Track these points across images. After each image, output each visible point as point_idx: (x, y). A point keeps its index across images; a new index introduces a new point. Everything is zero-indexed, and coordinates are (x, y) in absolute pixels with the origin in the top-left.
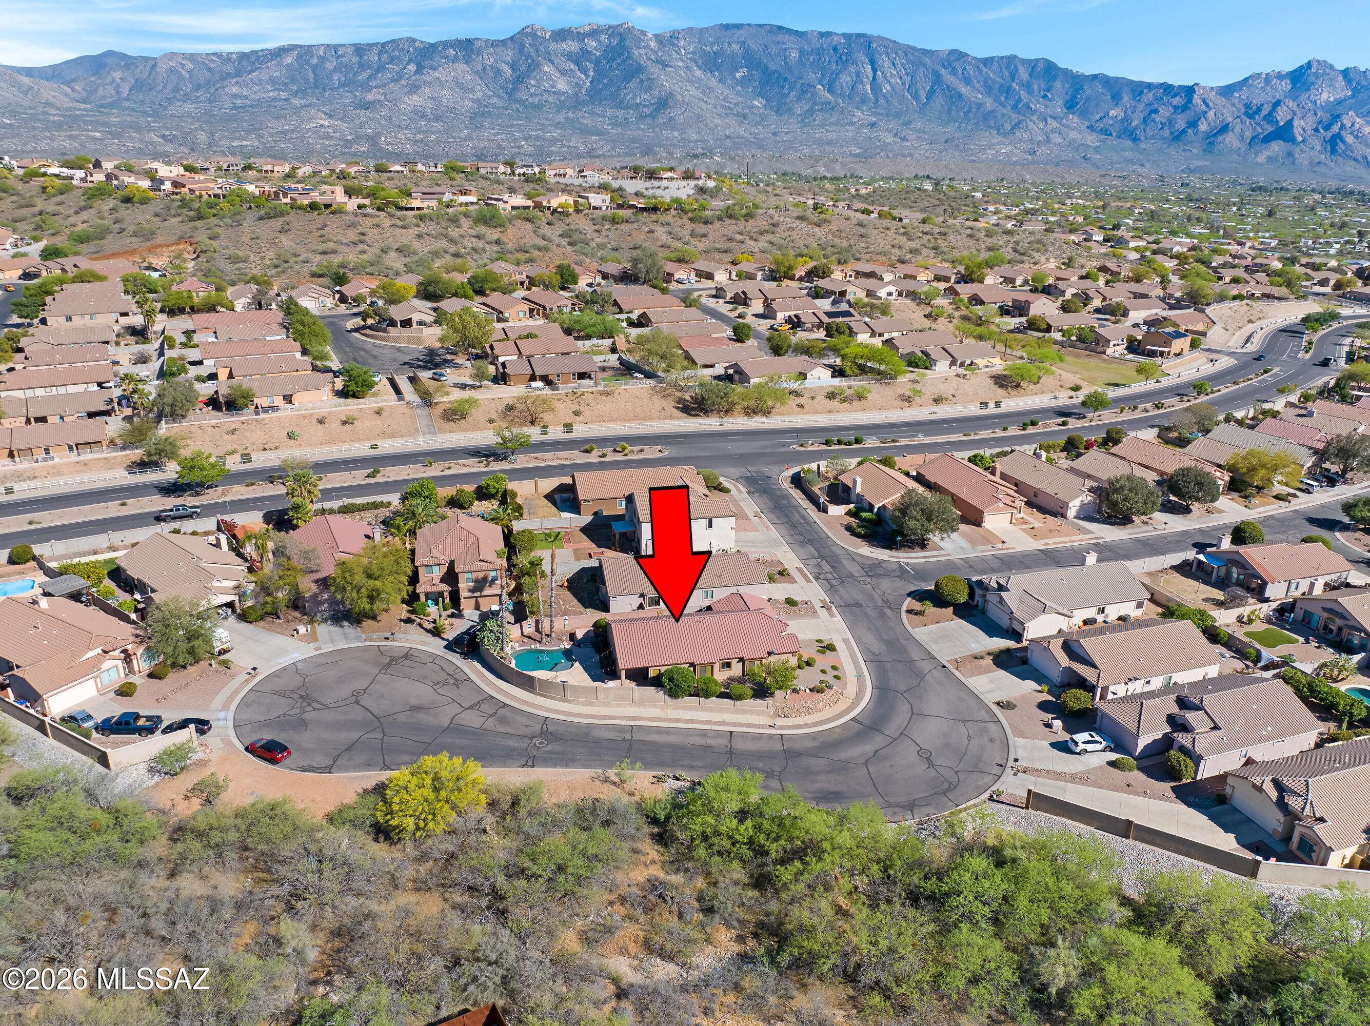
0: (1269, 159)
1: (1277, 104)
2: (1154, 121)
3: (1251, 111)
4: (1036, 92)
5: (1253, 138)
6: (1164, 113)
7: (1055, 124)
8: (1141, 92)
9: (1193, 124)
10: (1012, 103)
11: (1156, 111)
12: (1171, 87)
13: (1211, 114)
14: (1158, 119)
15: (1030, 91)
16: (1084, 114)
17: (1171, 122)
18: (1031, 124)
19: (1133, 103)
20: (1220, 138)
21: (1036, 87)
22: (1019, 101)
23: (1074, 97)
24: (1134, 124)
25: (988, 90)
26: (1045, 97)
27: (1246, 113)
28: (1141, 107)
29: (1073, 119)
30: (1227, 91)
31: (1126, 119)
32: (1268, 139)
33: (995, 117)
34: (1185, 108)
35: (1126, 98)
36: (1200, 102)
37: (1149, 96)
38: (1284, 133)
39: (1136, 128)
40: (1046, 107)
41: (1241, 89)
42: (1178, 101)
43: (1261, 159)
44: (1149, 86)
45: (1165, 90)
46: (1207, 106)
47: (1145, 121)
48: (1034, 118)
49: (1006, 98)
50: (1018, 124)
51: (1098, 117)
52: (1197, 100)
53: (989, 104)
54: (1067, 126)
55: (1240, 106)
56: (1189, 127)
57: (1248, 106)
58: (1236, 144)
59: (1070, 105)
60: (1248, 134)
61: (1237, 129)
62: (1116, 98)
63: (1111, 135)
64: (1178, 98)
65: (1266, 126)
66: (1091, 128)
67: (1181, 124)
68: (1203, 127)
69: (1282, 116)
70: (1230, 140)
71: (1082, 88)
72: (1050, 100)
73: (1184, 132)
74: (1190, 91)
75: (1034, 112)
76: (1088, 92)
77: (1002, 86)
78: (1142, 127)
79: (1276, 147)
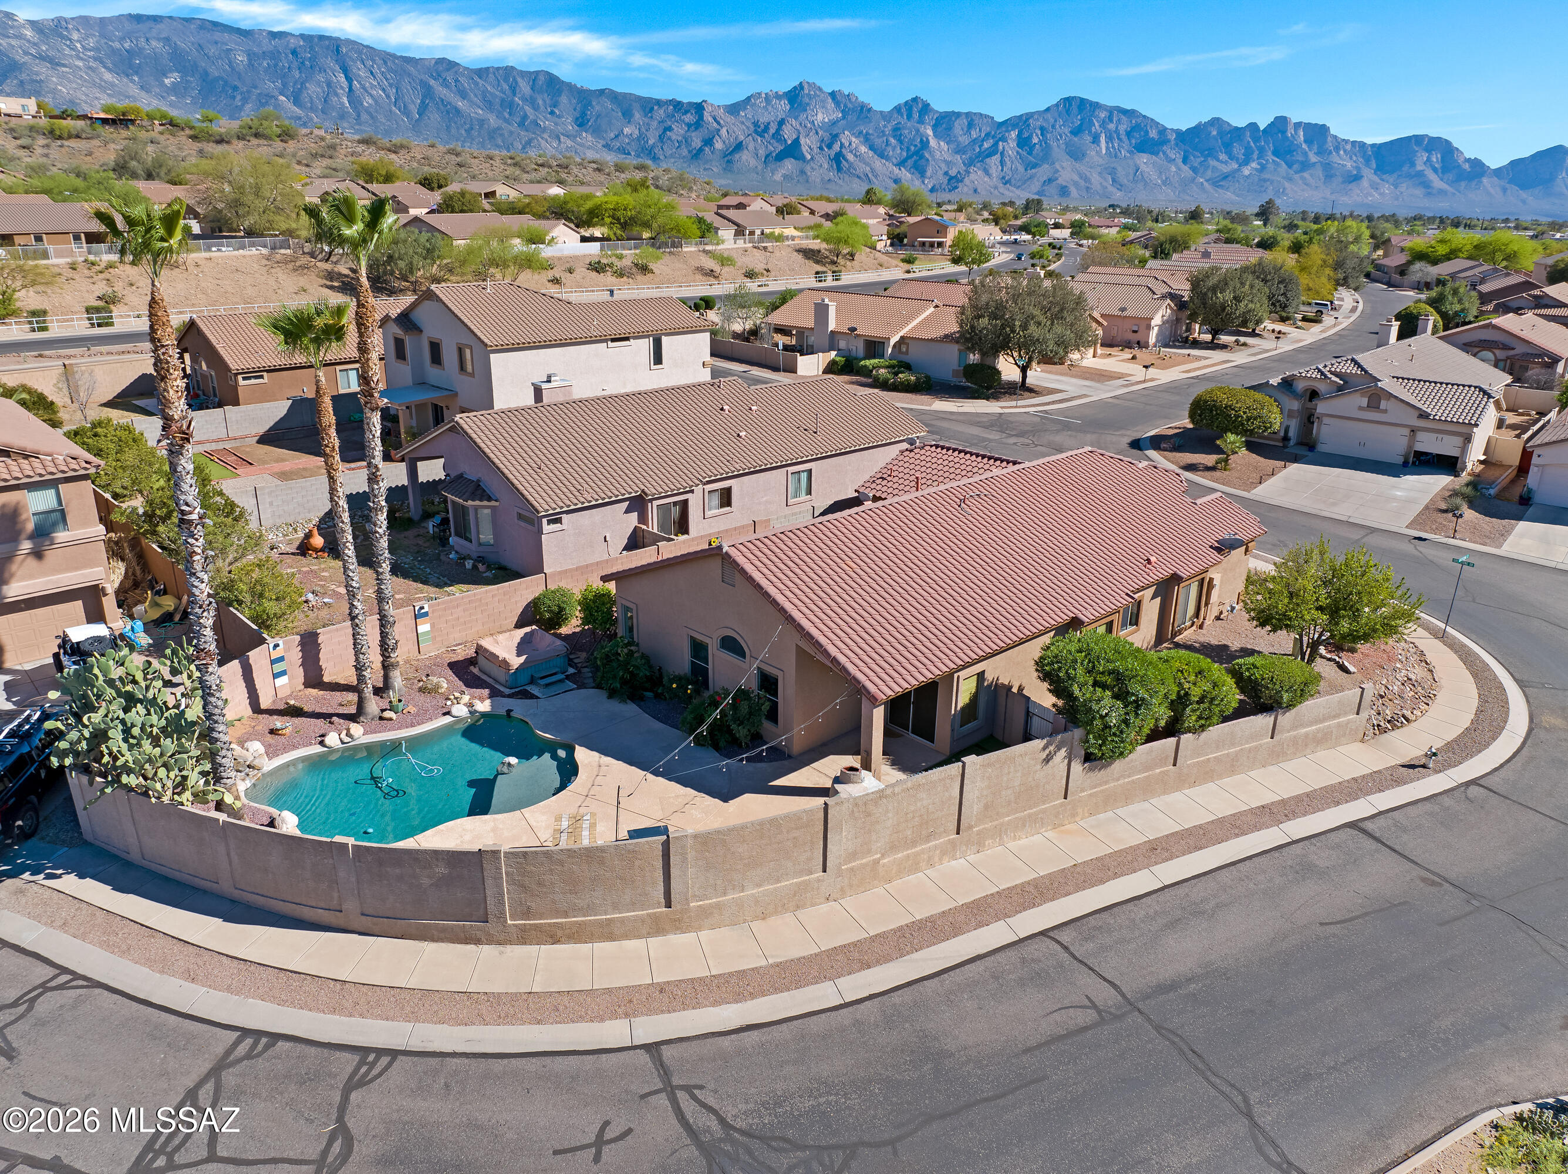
0: (785, 176)
1: (781, 123)
2: (669, 139)
3: (760, 130)
4: (542, 108)
5: (767, 156)
6: (678, 131)
7: (569, 143)
8: (652, 109)
9: (709, 142)
10: (518, 120)
11: (670, 129)
12: (680, 103)
13: (724, 132)
14: (674, 137)
15: (536, 108)
16: (597, 131)
17: (687, 141)
18: (543, 143)
19: (646, 120)
20: (737, 156)
21: (541, 102)
22: (525, 117)
23: (583, 114)
24: (651, 142)
25: (489, 105)
26: (552, 113)
27: (756, 131)
28: (655, 124)
29: (587, 138)
30: (734, 109)
31: (642, 137)
32: (780, 157)
33: (502, 135)
34: (698, 124)
35: (637, 116)
36: (710, 119)
37: (660, 113)
38: (792, 151)
39: (653, 146)
40: (556, 124)
41: (745, 109)
42: (689, 118)
43: (778, 177)
44: (659, 103)
45: (675, 107)
46: (718, 123)
47: (661, 138)
48: (546, 136)
49: (510, 114)
50: (529, 142)
51: (612, 135)
52: (708, 117)
53: (493, 121)
54: (582, 145)
55: (749, 124)
56: (705, 145)
57: (756, 124)
58: (753, 162)
59: (581, 122)
60: (762, 152)
61: (751, 146)
62: (627, 115)
63: (629, 154)
64: (689, 115)
65: (776, 144)
66: (607, 146)
67: (697, 143)
68: (719, 145)
69: (789, 134)
70: (746, 157)
71: (590, 104)
72: (559, 117)
73: (701, 150)
74: (699, 108)
75: (544, 130)
76: (597, 108)
77: (503, 100)
78: (660, 145)
79: (789, 165)
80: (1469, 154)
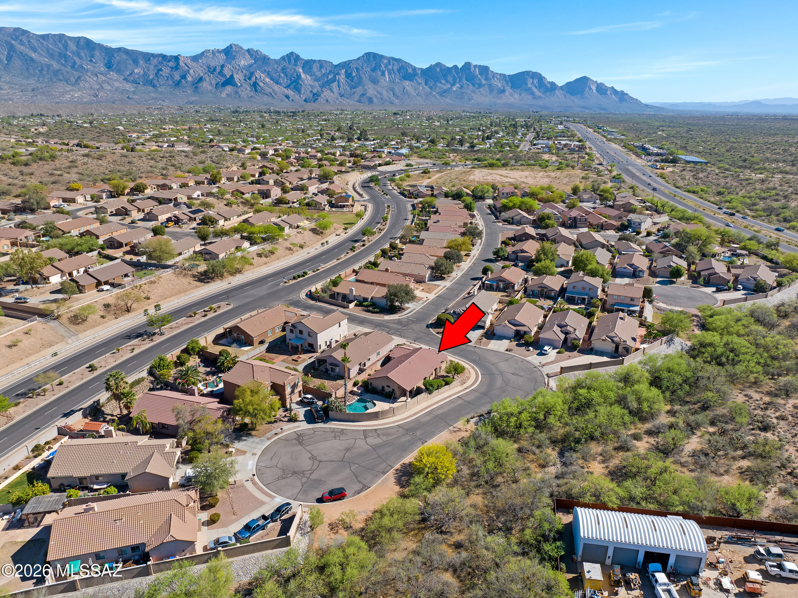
0: (227, 95)
1: (223, 66)
2: (161, 75)
3: (211, 70)
4: (84, 58)
5: (217, 84)
6: (166, 71)
7: (104, 78)
8: (149, 59)
9: (184, 77)
10: (70, 65)
11: (161, 70)
12: (165, 56)
13: (191, 71)
14: (164, 74)
15: (81, 58)
16: (119, 71)
17: (171, 76)
18: (88, 78)
19: (147, 65)
20: (200, 85)
21: (83, 55)
22: (75, 63)
23: (110, 62)
24: (151, 77)
25: (51, 56)
26: (91, 61)
27: (209, 71)
28: (152, 67)
29: (113, 75)
30: (195, 58)
31: (145, 74)
32: (224, 84)
33: (62, 74)
34: (177, 67)
35: (141, 62)
36: (184, 65)
37: (155, 61)
38: (230, 81)
39: (152, 80)
40: (94, 67)
41: (202, 58)
42: (171, 64)
43: (224, 95)
44: (153, 55)
45: (163, 58)
46: (188, 67)
47: (156, 75)
48: (89, 74)
49: (65, 61)
50: (79, 78)
51: (128, 73)
52: (181, 63)
53: (55, 65)
54: (111, 79)
55: (205, 67)
56: (182, 78)
57: (209, 67)
58: (209, 88)
59: (109, 66)
60: (214, 82)
61: (208, 79)
62: (136, 62)
63: (139, 84)
64: (171, 63)
65: (221, 78)
66: (125, 79)
67: (177, 77)
68: (189, 79)
69: (227, 72)
70: (205, 85)
71: (113, 56)
72: (95, 63)
73: (180, 81)
74: (176, 58)
75: (87, 70)
76: (118, 58)
77: (60, 53)
78: (156, 79)
79: (229, 89)
80: (550, 80)
